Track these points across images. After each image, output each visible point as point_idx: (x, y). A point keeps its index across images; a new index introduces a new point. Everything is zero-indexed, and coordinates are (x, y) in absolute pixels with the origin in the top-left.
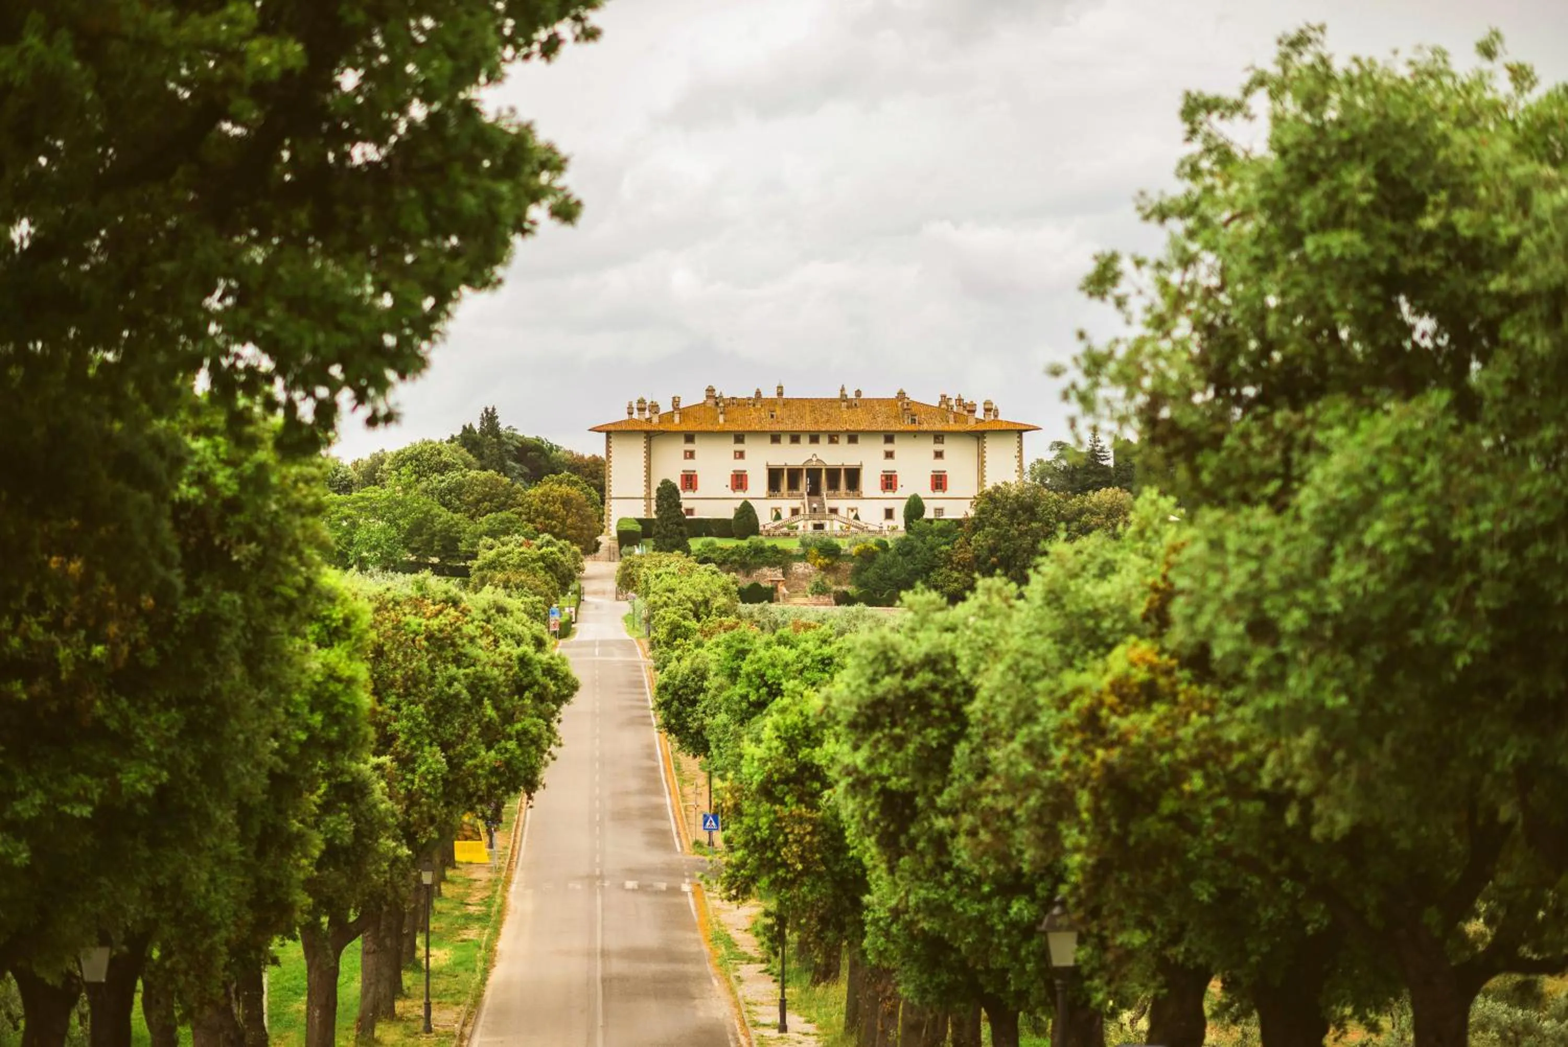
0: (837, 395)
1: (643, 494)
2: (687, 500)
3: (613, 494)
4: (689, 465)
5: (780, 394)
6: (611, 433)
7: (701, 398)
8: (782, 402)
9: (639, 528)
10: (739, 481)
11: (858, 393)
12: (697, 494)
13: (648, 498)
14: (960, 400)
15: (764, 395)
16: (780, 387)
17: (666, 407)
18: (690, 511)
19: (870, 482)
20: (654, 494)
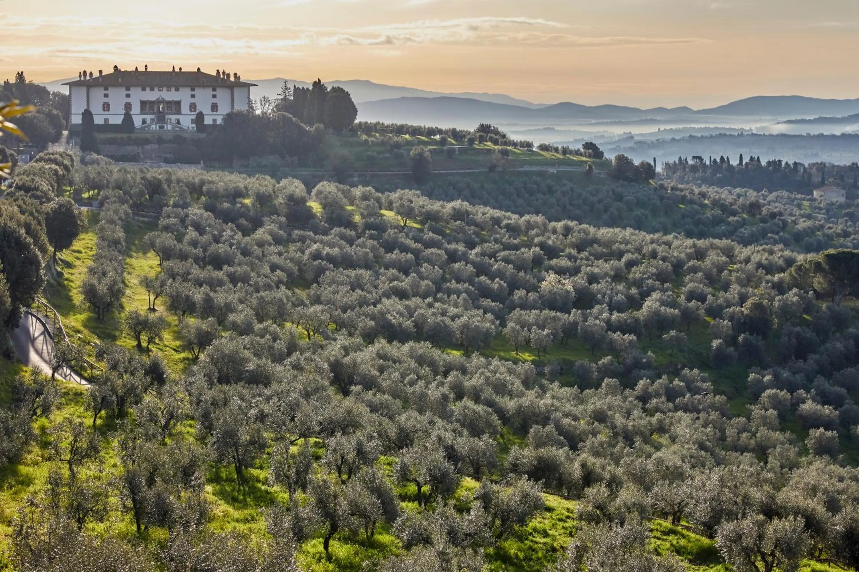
0: (171, 70)
2: (105, 115)
3: (73, 112)
4: (106, 100)
5: (146, 69)
6: (72, 85)
7: (112, 71)
8: (147, 74)
10: (128, 107)
11: (180, 69)
14: (224, 73)
15: (139, 70)
16: (146, 66)
17: (96, 75)
19: (185, 108)
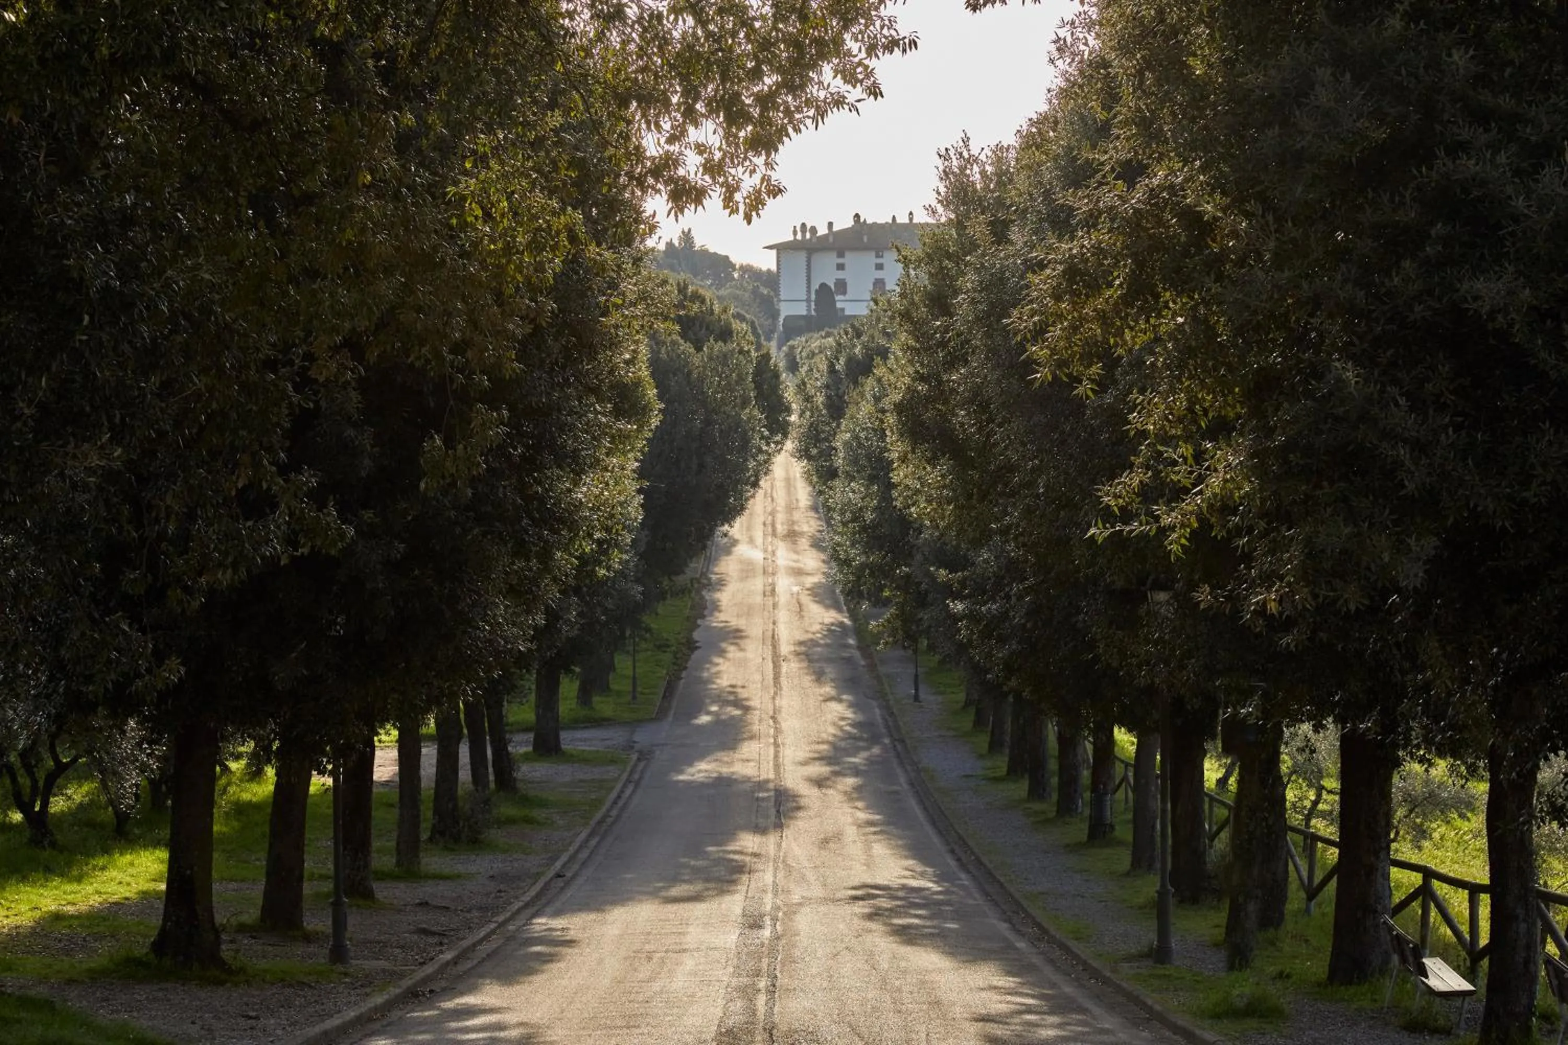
1: (805, 297)
2: (840, 303)
3: (784, 299)
4: (841, 275)
5: (911, 219)
6: (781, 248)
7: (850, 223)
8: (912, 227)
9: (802, 323)
10: (879, 286)
12: (847, 297)
13: (808, 300)
15: (898, 221)
16: (911, 213)
17: (822, 231)
18: (843, 310)
20: (813, 297)
